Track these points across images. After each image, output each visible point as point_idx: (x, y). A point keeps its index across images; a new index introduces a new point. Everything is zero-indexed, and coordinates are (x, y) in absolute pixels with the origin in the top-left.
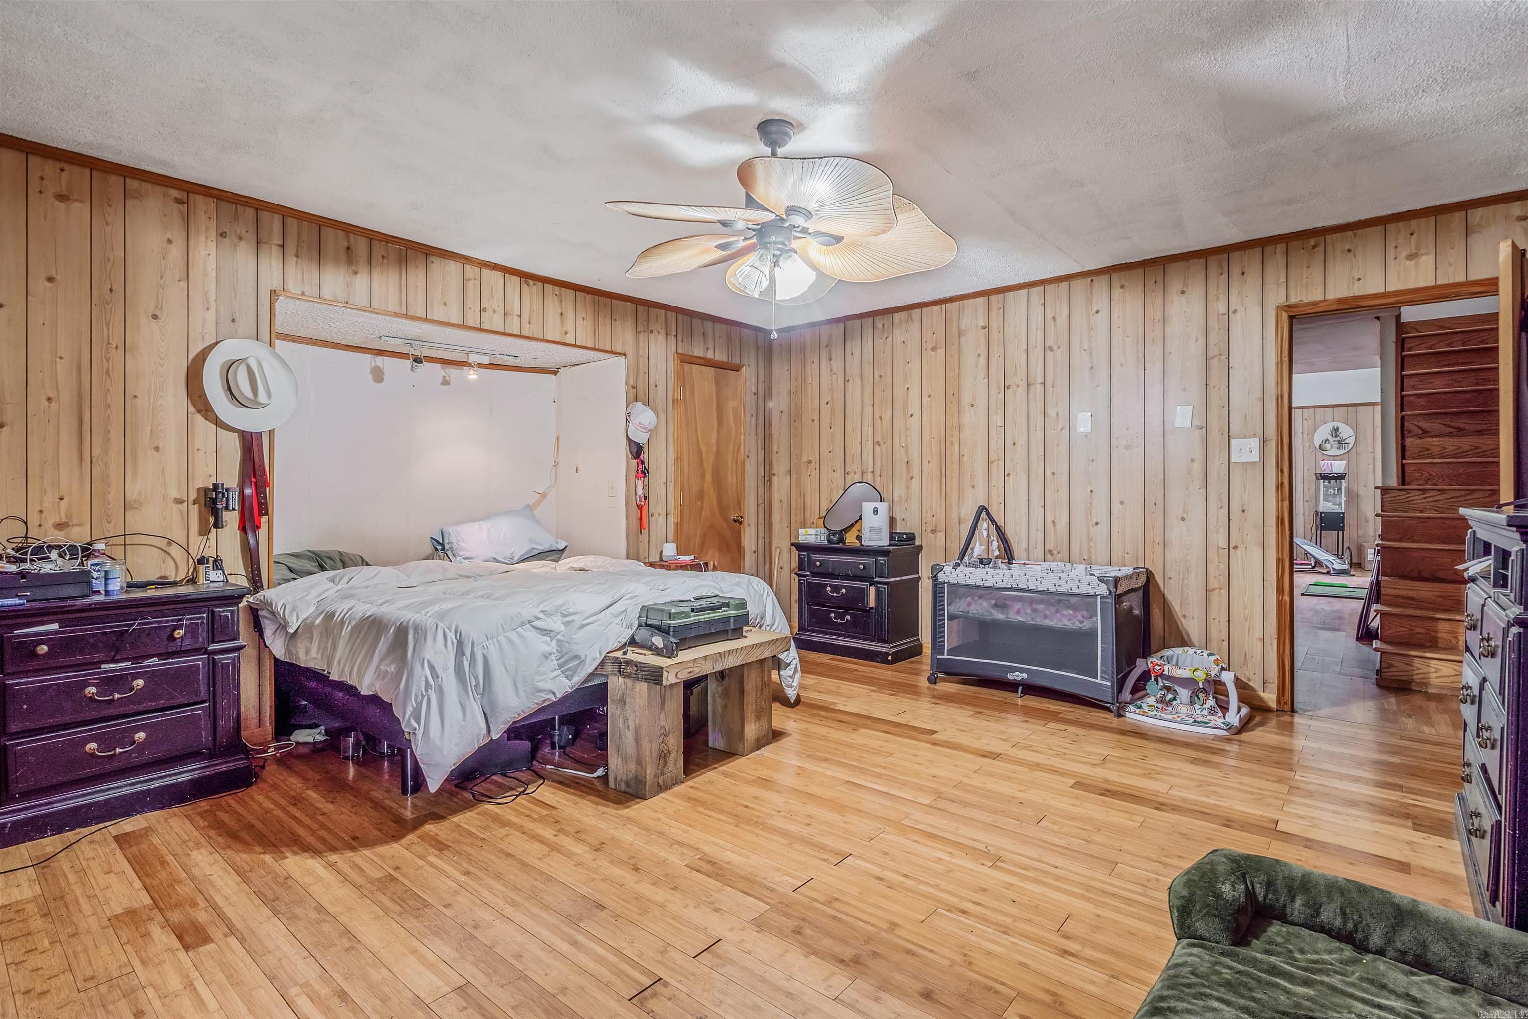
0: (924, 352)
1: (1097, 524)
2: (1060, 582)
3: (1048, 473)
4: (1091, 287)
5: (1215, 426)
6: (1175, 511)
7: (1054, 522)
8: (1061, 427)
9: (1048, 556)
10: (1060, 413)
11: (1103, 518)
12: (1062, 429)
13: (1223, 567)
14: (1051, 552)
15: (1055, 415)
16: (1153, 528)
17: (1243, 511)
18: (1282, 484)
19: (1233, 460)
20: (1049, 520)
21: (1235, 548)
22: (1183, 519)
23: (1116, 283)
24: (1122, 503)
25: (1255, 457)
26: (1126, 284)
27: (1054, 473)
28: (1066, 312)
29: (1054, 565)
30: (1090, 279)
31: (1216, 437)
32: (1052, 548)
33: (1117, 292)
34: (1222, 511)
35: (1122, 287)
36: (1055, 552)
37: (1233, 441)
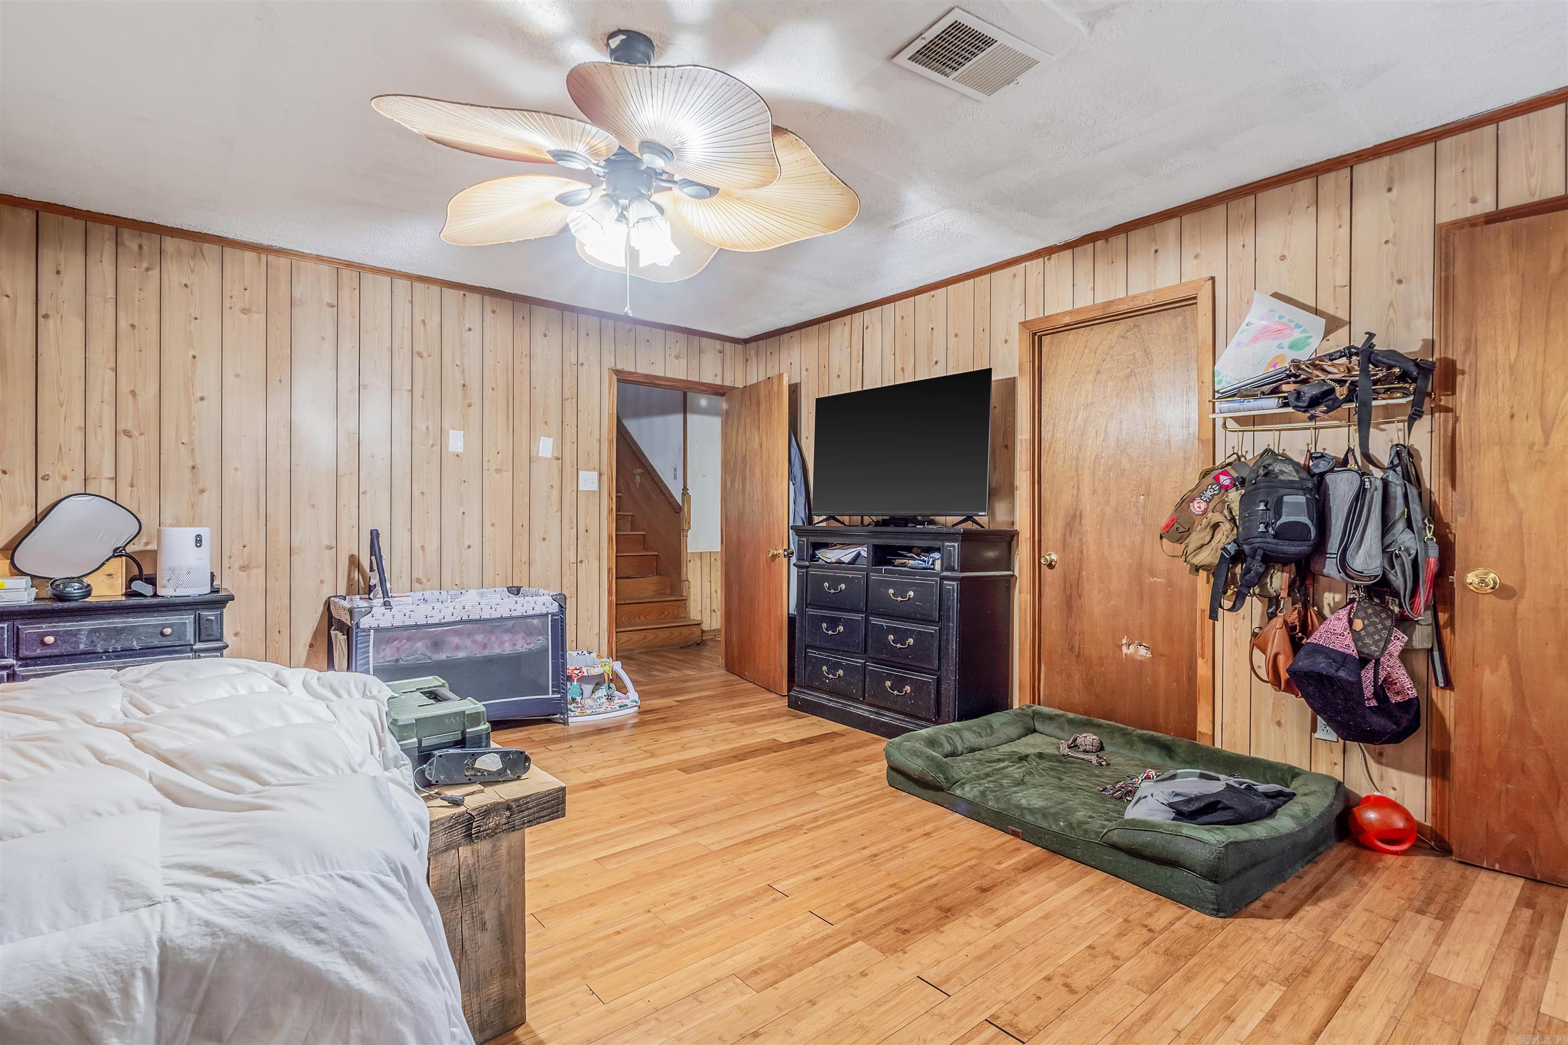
0: (226, 312)
1: (469, 547)
2: (516, 607)
3: (416, 492)
4: (464, 301)
5: (569, 458)
6: (537, 533)
7: (423, 548)
8: (431, 443)
9: (416, 586)
10: (430, 428)
11: (476, 542)
12: (433, 446)
13: (573, 578)
14: (419, 581)
15: (424, 429)
16: (521, 548)
17: (587, 531)
18: (612, 509)
19: (580, 488)
20: (417, 545)
21: (581, 562)
22: (544, 539)
23: (488, 307)
24: (493, 525)
25: (595, 488)
26: (497, 311)
27: (423, 493)
28: (437, 319)
29: (427, 594)
30: (462, 293)
31: (569, 469)
32: (420, 576)
33: (489, 316)
34: (572, 531)
35: (493, 312)
36: (424, 580)
37: (580, 472)
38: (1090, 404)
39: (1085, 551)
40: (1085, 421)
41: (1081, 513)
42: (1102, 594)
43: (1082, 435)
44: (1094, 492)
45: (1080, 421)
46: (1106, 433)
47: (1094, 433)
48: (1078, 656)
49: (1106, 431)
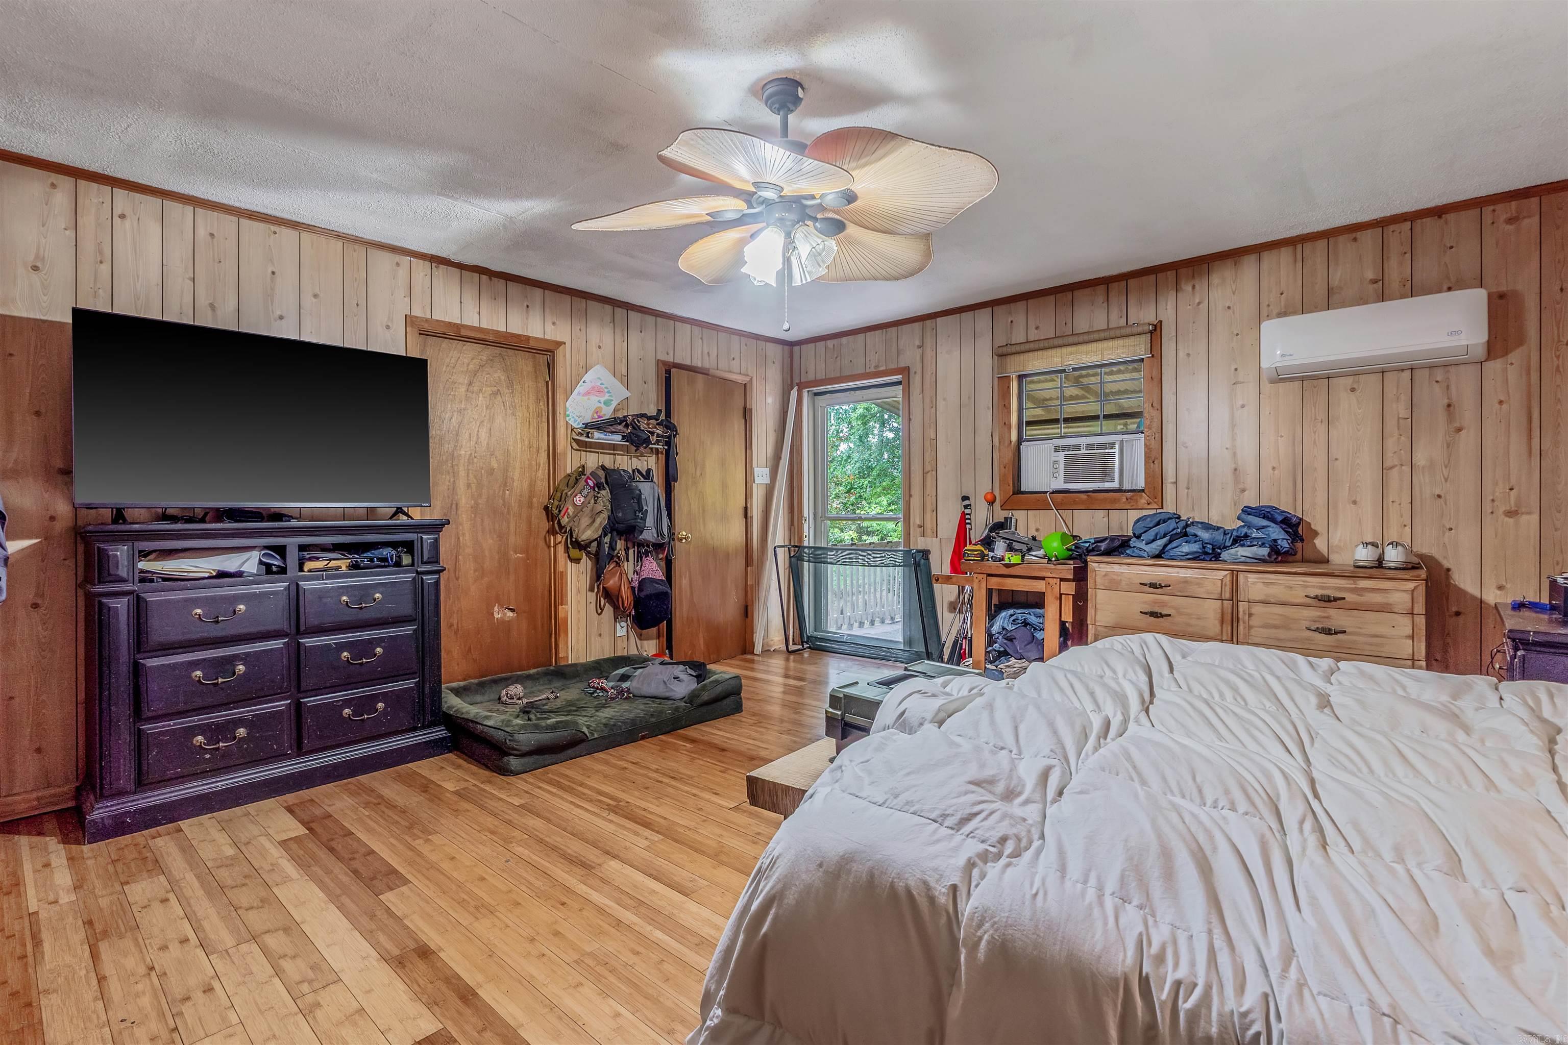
38: (464, 410)
39: (461, 538)
40: (460, 423)
41: (457, 504)
42: (477, 574)
43: (457, 435)
44: (469, 486)
45: (454, 422)
46: (478, 438)
47: (467, 436)
48: (456, 633)
49: (478, 435)
